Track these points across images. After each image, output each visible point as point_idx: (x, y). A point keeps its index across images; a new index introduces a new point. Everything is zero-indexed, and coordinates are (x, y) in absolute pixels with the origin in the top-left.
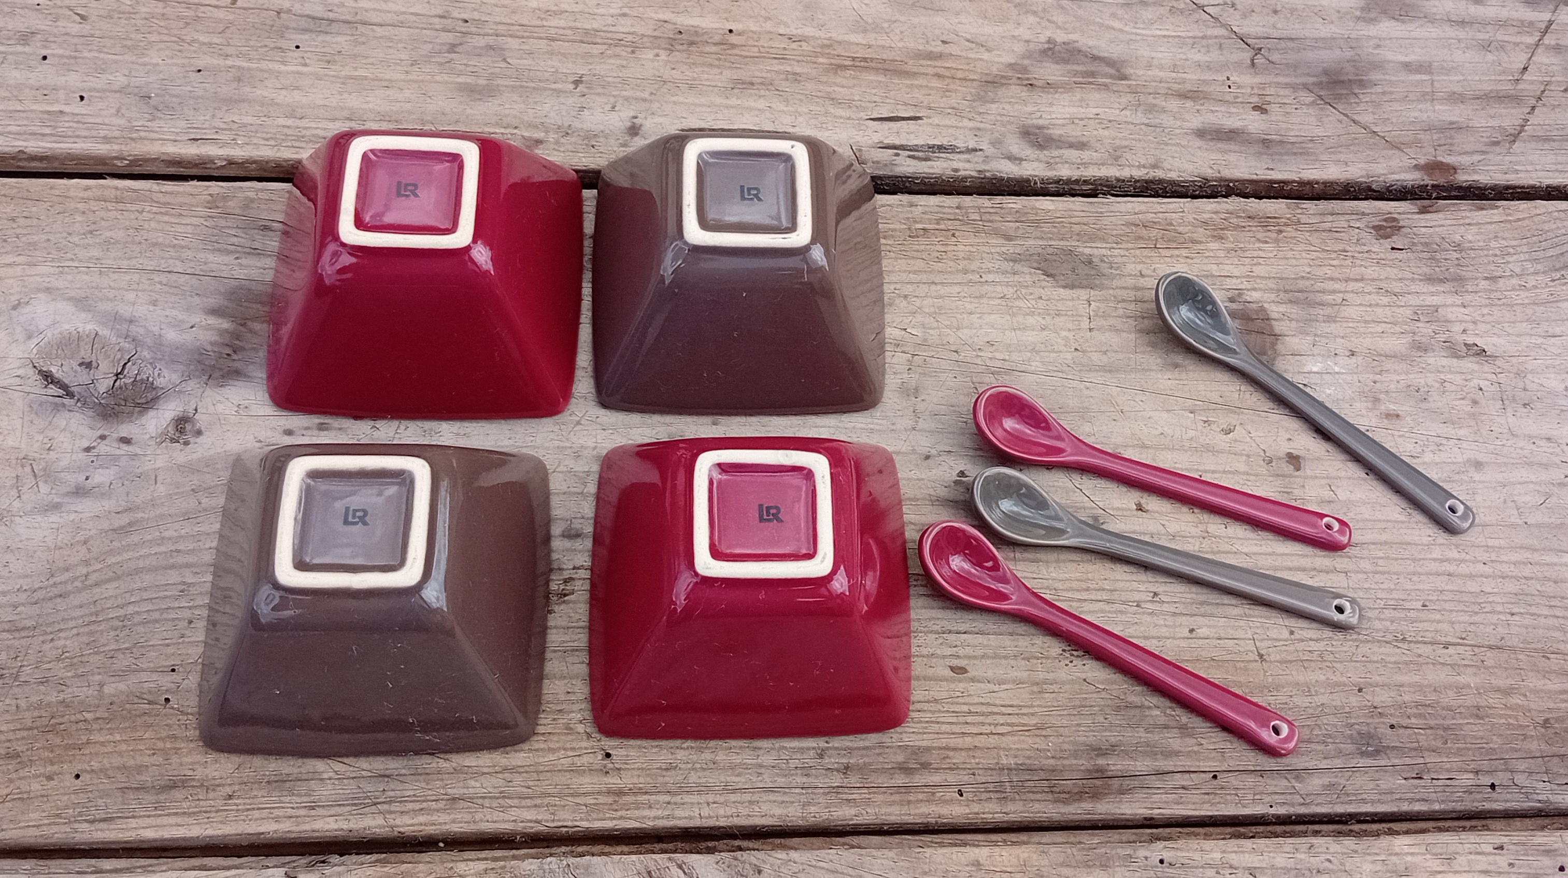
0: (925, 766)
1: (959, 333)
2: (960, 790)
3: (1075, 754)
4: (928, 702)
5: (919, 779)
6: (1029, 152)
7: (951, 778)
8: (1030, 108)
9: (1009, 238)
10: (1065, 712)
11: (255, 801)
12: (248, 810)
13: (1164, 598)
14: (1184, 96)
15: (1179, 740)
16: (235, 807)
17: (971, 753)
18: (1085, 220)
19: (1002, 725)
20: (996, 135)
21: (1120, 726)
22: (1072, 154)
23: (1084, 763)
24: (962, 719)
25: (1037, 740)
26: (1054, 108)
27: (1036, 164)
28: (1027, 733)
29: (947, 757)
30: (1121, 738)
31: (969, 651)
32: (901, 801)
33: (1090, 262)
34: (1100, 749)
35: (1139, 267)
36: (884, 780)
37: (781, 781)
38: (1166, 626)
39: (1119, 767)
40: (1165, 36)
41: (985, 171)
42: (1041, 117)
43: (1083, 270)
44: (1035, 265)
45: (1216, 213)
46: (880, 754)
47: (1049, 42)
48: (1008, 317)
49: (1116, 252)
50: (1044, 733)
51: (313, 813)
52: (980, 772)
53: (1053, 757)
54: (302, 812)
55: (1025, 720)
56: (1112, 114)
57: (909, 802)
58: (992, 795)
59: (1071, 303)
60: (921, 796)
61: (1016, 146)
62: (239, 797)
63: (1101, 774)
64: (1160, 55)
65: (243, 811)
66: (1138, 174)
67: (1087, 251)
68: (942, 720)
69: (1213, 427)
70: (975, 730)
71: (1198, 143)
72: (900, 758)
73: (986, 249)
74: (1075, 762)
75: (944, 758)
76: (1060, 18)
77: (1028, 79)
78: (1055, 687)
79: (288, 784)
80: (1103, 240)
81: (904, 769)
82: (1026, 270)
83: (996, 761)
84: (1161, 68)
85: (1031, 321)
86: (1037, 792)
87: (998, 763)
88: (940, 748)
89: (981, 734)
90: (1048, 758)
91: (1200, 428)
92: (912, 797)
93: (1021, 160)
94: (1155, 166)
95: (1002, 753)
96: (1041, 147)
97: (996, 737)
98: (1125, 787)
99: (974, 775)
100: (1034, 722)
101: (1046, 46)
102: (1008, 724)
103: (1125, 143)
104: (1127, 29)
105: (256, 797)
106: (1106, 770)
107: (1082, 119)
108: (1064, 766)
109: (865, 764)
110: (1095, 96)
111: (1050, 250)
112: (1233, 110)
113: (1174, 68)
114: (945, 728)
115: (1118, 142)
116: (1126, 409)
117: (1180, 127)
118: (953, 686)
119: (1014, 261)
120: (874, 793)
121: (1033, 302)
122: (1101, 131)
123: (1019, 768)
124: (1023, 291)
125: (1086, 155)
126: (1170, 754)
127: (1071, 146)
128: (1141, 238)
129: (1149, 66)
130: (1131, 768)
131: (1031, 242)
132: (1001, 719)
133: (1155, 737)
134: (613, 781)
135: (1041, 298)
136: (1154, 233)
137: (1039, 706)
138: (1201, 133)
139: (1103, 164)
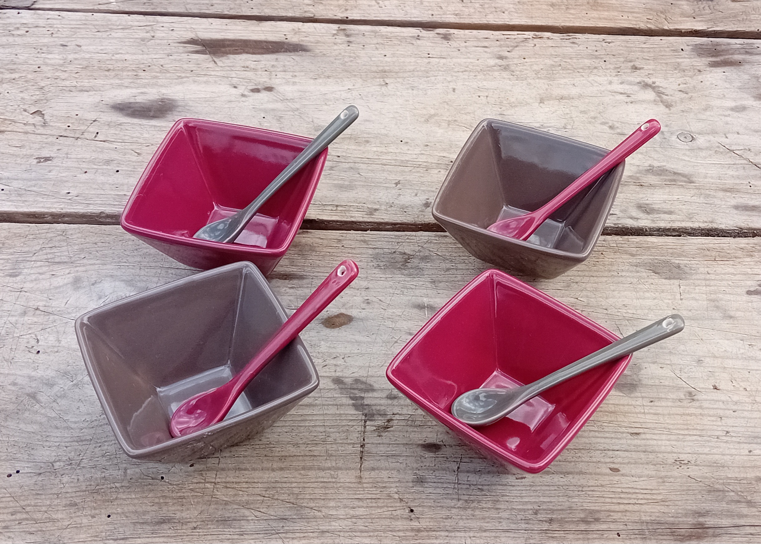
0: (597, 520)
1: (607, 301)
2: (618, 534)
3: (686, 515)
4: (598, 486)
5: (594, 527)
6: (642, 215)
7: (612, 526)
8: (641, 196)
9: (632, 255)
10: (678, 493)
11: (209, 530)
12: (205, 535)
13: (732, 434)
14: (726, 190)
15: (747, 509)
16: (197, 534)
17: (624, 514)
18: (675, 247)
19: (641, 499)
20: (624, 208)
21: (711, 500)
22: (666, 216)
23: (691, 520)
24: (617, 496)
25: (663, 507)
26: (654, 196)
27: (646, 221)
28: (656, 504)
29: (610, 516)
30: (712, 507)
31: (620, 460)
32: (583, 538)
33: (679, 267)
34: (700, 513)
35: (707, 269)
36: (573, 527)
37: (513, 526)
38: (735, 449)
39: (712, 523)
40: (713, 164)
41: (618, 224)
42: (647, 200)
43: (675, 270)
44: (648, 268)
45: (748, 244)
46: (570, 513)
47: (650, 166)
48: (635, 293)
49: (693, 262)
50: (667, 504)
51: (242, 537)
52: (630, 524)
53: (672, 517)
54: (236, 537)
55: (654, 497)
56: (688, 198)
57: (588, 539)
58: (637, 536)
59: (669, 287)
60: (595, 536)
61: (635, 213)
62: (200, 528)
63: (702, 526)
64: (710, 172)
65: (202, 535)
66: (703, 226)
67: (677, 262)
68: (606, 496)
69: (755, 348)
70: (626, 502)
71: (735, 212)
72: (582, 516)
73: (621, 260)
74: (685, 519)
75: (608, 516)
76: (656, 156)
77: (639, 183)
78: (672, 480)
79: (228, 522)
80: (685, 256)
81: (584, 521)
82: (643, 270)
83: (639, 518)
84: (712, 178)
85: (647, 295)
86: (664, 535)
87: (640, 519)
88: (605, 511)
89: (629, 504)
90: (670, 517)
91: (747, 348)
92: (590, 536)
93: (638, 219)
94: (712, 222)
95: (642, 514)
96: (648, 213)
97: (638, 505)
98: (716, 533)
99: (626, 525)
100: (661, 498)
101: (649, 168)
102: (645, 499)
103: (695, 212)
104: (692, 160)
105: (210, 528)
106: (705, 524)
107: (670, 201)
108: (679, 521)
109: (561, 518)
110: (676, 190)
111: (656, 261)
112: (753, 197)
113: (719, 178)
114: (608, 500)
115: (690, 211)
116: (703, 338)
117: (724, 205)
118: (612, 478)
119: (637, 266)
120: (567, 534)
121: (648, 286)
122: (681, 206)
123: (652, 522)
124: (642, 281)
125: (673, 217)
126: (741, 516)
127: (665, 213)
128: (707, 256)
129: (706, 177)
130: (719, 523)
131: (646, 257)
132: (641, 496)
133: (733, 507)
134: (415, 524)
135: (652, 284)
136: (714, 254)
137: (663, 489)
138: (736, 207)
139: (683, 221)
